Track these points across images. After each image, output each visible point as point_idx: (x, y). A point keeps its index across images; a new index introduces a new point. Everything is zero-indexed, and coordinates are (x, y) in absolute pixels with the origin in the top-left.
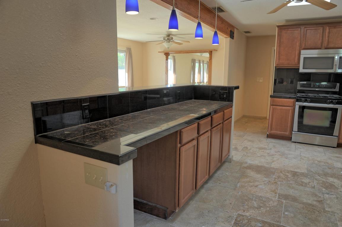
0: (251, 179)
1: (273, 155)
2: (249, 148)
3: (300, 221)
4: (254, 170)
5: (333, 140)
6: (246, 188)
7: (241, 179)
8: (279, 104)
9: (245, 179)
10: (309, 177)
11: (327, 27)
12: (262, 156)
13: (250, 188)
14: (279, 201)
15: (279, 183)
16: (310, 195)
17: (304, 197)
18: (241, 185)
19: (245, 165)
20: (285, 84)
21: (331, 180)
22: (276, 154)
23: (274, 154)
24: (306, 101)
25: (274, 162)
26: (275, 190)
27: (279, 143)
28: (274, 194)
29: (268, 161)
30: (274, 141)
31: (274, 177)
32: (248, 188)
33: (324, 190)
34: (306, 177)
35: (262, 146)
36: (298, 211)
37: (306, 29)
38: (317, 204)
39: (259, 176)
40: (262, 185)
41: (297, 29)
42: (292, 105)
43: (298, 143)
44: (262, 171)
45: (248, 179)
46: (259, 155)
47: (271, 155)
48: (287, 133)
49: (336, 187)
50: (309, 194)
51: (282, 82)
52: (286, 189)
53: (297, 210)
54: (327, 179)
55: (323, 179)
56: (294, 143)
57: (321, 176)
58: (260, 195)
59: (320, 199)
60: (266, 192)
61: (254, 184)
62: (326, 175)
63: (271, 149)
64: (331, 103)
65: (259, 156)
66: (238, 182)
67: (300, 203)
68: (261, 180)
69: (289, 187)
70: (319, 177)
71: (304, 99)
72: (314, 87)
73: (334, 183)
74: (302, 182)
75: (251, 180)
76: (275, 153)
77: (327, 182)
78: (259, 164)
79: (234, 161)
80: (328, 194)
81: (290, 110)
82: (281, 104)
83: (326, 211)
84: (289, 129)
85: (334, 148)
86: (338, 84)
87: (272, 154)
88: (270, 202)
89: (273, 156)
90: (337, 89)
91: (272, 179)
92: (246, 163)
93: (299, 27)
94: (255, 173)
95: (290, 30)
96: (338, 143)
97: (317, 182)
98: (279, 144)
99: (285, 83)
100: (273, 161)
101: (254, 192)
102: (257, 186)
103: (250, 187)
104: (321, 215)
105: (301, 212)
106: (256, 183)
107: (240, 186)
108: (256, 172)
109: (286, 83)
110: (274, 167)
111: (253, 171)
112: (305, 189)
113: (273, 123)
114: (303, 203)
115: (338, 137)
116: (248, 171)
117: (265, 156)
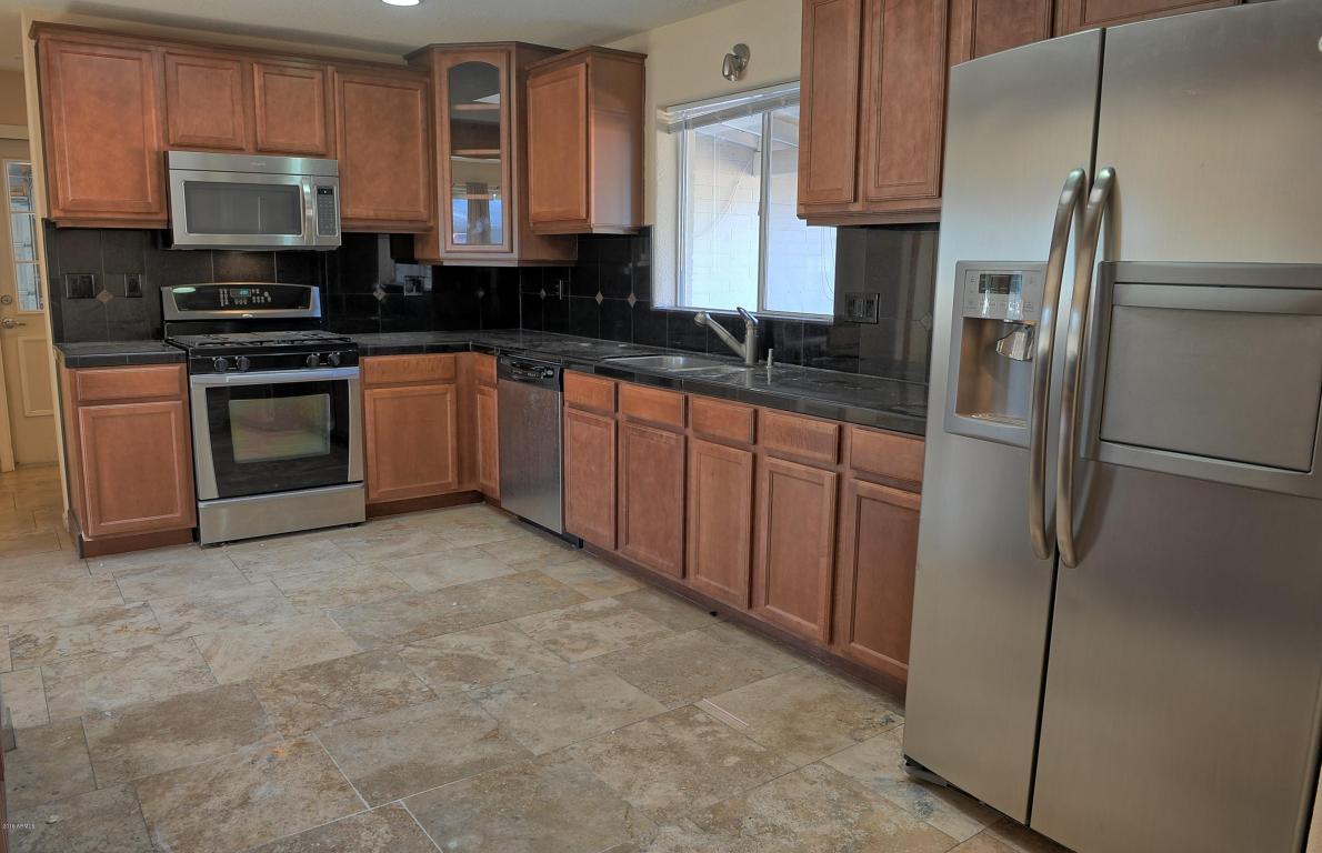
0: (191, 784)
1: (180, 630)
2: (43, 637)
3: (514, 841)
4: (161, 731)
5: (349, 499)
6: (208, 834)
7: (144, 808)
8: (114, 395)
9: (162, 795)
10: (384, 662)
11: (256, 67)
12: (135, 651)
13: (227, 826)
14: (381, 811)
15: (313, 737)
16: (449, 730)
17: (443, 748)
18: (179, 837)
19: (104, 729)
20: (105, 300)
21: (453, 641)
22: (185, 619)
23: (179, 624)
24: (233, 366)
25: (210, 658)
26: (327, 777)
27: (157, 568)
28: (340, 793)
29: (183, 665)
30: (130, 567)
31: (271, 721)
32: (217, 830)
33: (466, 687)
34: (375, 666)
35: (94, 604)
36: (477, 810)
37: (171, 60)
38: (499, 750)
39: (209, 749)
40: (260, 784)
41: (135, 54)
42: (174, 388)
43: (227, 543)
44: (203, 723)
45: (180, 791)
46: (122, 655)
47: (173, 634)
48: (178, 516)
49: (486, 661)
50: (444, 728)
51: (85, 291)
52: (363, 750)
53: (469, 809)
54: (440, 646)
55: (429, 651)
56: (213, 550)
57: (417, 643)
58: (294, 831)
59: (489, 726)
60: (308, 806)
61: (225, 798)
62: (420, 631)
63: (146, 605)
64: (325, 361)
65: (126, 660)
66: (149, 829)
67: (453, 779)
68: (240, 764)
69: (361, 734)
70: (412, 649)
71: (221, 359)
72: (232, 306)
73: (468, 648)
74: (384, 693)
75: (195, 788)
76: (176, 616)
77: (447, 655)
78: (163, 695)
79: (23, 730)
80: (488, 696)
81: (169, 413)
82: (124, 394)
83: (539, 757)
84: (179, 496)
85: (359, 528)
86: (315, 291)
87: (172, 628)
88: (359, 837)
89: (185, 634)
90: (315, 310)
91: (274, 735)
92: (96, 715)
93: (142, 47)
94: (183, 743)
95: (102, 51)
96: (366, 507)
97: (422, 668)
98: (159, 571)
99: (104, 297)
100: (207, 657)
101: (262, 834)
102: (245, 802)
103: (224, 821)
104: (539, 780)
105: (488, 810)
106: (234, 789)
107: (175, 844)
108: (184, 738)
109: (111, 297)
110: (235, 681)
111: (166, 742)
112: (419, 716)
113: (106, 484)
114: (462, 772)
115: (365, 482)
116: (143, 749)
117: (150, 646)
